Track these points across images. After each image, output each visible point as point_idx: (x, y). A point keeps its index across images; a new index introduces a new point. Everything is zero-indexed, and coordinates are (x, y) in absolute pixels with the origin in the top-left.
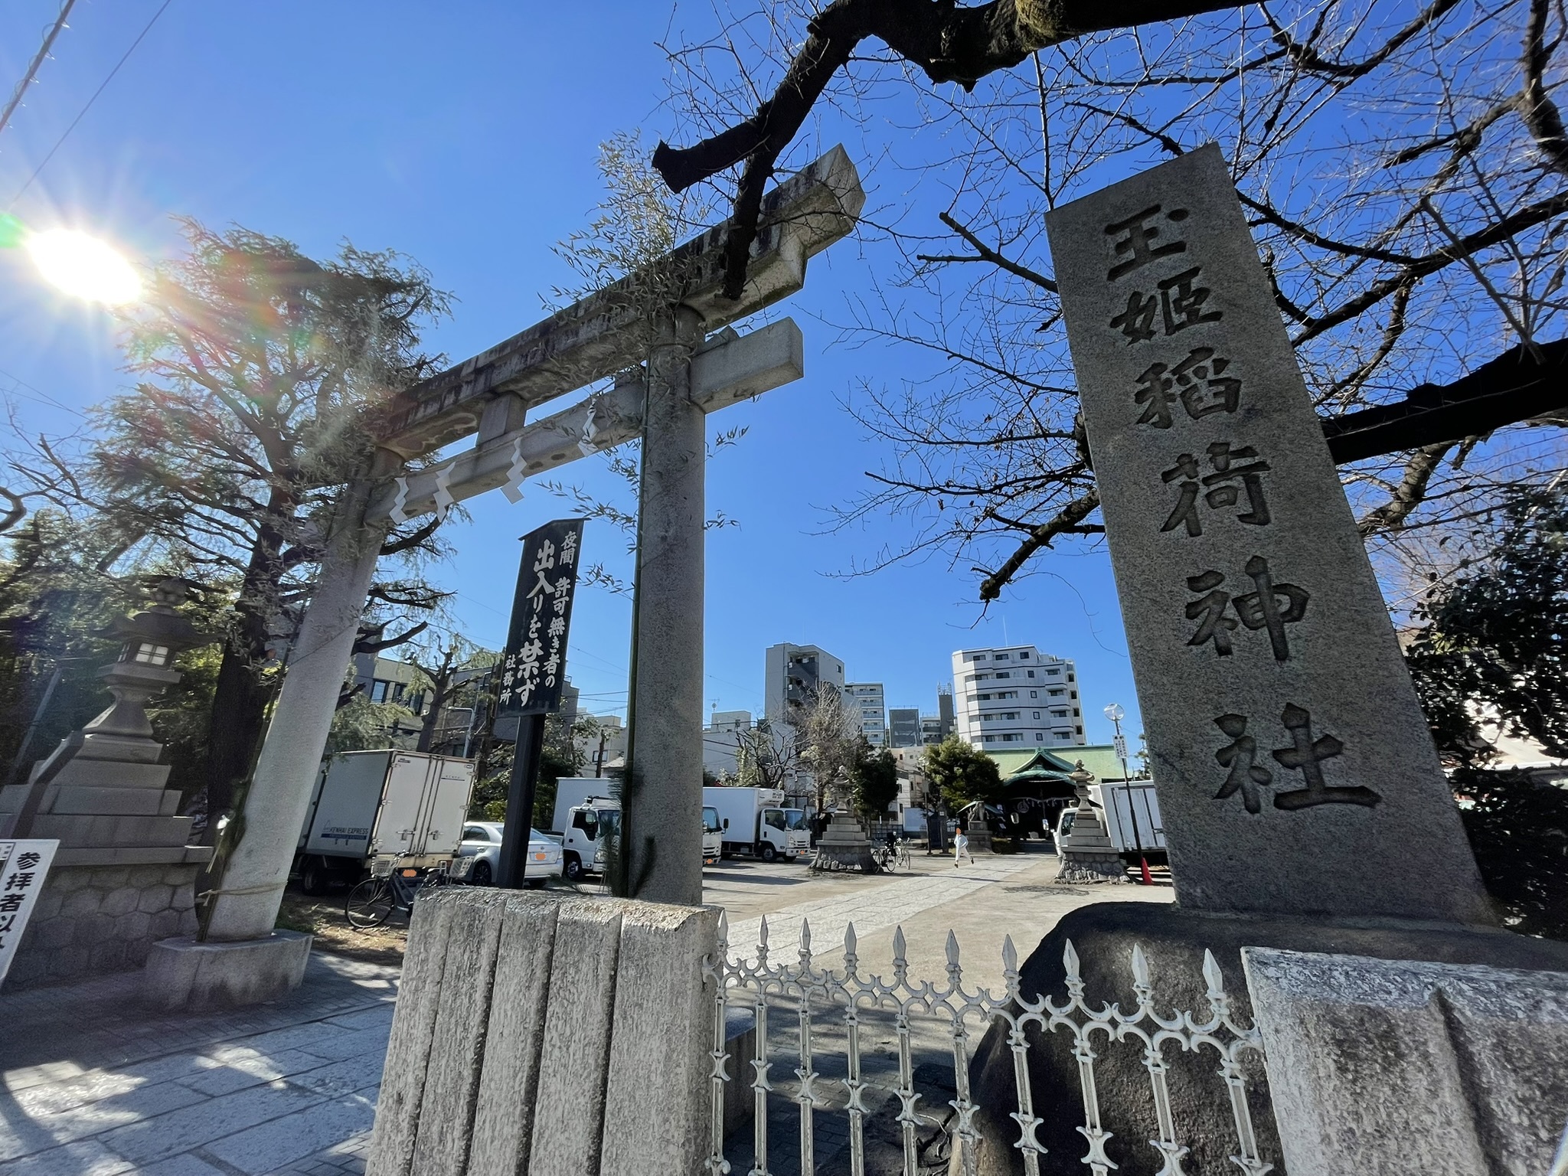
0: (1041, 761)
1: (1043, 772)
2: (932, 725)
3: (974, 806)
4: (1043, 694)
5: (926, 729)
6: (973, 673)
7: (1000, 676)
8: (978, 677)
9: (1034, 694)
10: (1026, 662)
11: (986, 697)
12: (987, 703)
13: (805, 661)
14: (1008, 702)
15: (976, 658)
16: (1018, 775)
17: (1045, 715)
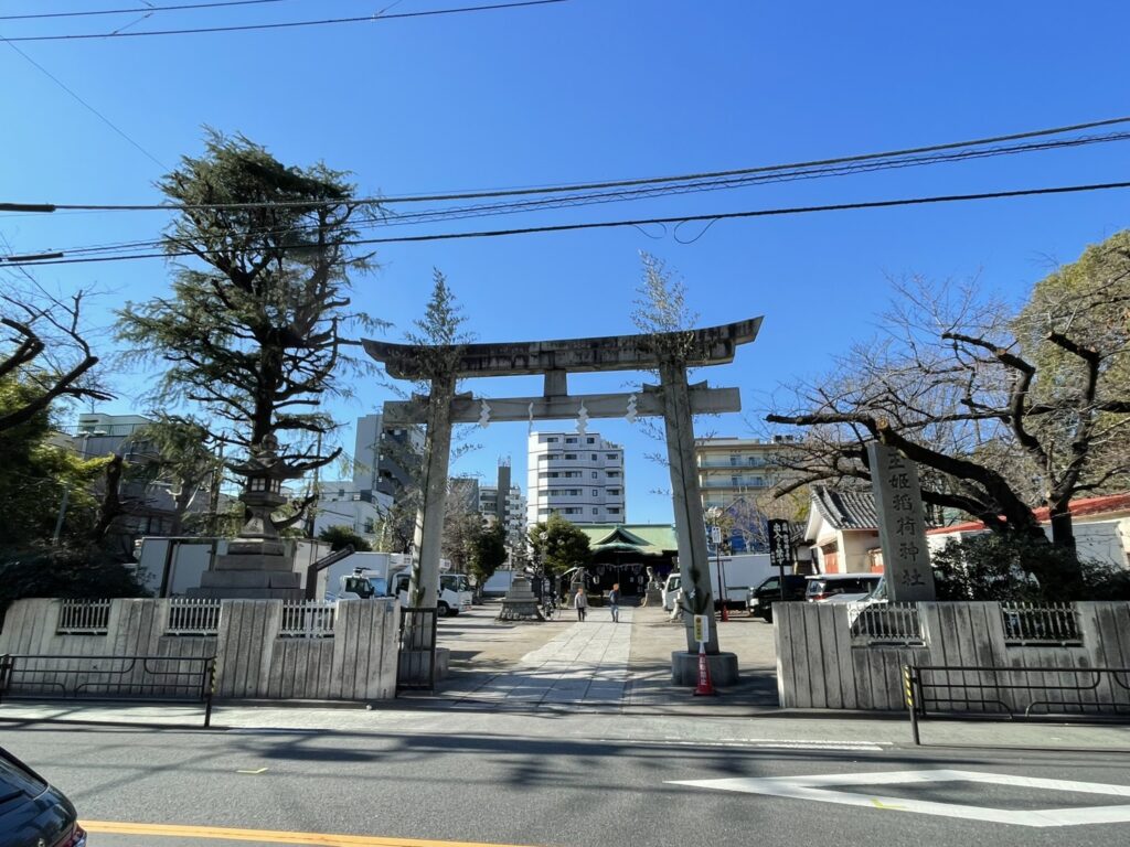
0: (619, 536)
1: (621, 544)
2: (490, 494)
3: (575, 571)
4: (602, 475)
5: (483, 498)
6: (546, 453)
7: (569, 457)
8: (549, 457)
9: (595, 475)
10: (592, 447)
11: (555, 475)
12: (555, 481)
13: (397, 433)
14: (573, 480)
15: (550, 440)
16: (602, 546)
17: (602, 493)
